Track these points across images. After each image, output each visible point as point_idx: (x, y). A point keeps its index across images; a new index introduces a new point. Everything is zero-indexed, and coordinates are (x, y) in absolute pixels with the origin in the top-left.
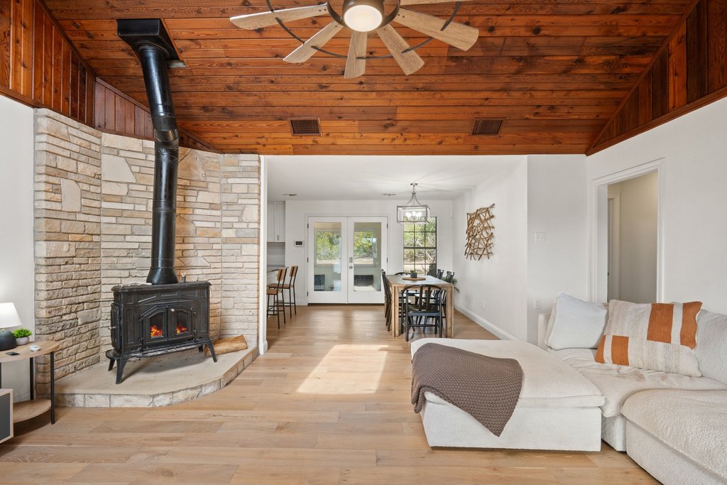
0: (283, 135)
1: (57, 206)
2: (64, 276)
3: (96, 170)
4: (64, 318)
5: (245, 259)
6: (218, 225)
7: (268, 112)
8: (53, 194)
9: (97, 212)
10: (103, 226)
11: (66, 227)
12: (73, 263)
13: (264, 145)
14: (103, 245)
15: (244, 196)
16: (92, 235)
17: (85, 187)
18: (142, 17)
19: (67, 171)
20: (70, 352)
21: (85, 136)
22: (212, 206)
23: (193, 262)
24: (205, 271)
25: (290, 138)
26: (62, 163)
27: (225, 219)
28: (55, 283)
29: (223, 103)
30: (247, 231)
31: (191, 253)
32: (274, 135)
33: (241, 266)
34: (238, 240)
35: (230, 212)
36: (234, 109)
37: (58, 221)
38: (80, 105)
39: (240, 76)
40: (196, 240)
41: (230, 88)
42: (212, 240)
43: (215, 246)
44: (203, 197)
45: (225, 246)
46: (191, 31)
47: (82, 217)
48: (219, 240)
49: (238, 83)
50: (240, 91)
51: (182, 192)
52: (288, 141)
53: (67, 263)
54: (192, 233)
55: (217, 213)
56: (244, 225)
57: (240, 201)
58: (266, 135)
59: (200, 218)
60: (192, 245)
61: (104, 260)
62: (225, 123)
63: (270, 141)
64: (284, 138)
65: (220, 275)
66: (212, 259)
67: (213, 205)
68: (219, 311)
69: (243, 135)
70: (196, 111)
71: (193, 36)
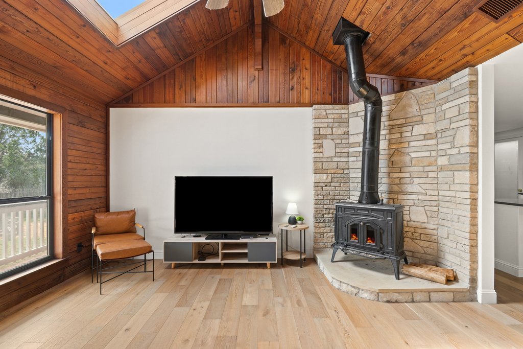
0: (485, 30)
1: (321, 155)
2: (324, 193)
3: (345, 129)
4: (325, 216)
5: (457, 187)
6: (434, 153)
7: (448, 20)
8: (318, 149)
9: (346, 155)
10: (350, 163)
11: (325, 166)
12: (330, 186)
13: (473, 53)
14: (351, 175)
15: (455, 119)
16: (343, 169)
17: (338, 141)
18: (336, 24)
19: (326, 135)
20: (328, 235)
21: (337, 111)
22: (426, 137)
23: (409, 188)
24: (420, 197)
25: (497, 28)
26: (323, 132)
27: (440, 147)
28: (319, 196)
29: (409, 41)
30: (459, 157)
31: (408, 180)
32: (474, 37)
33: (454, 195)
34: (451, 167)
35: (444, 139)
36: (420, 39)
37: (321, 163)
38: (339, 94)
39: (402, 9)
40: (411, 169)
41: (403, 25)
42: (427, 169)
43: (430, 174)
44: (419, 130)
45: (440, 174)
46: (355, 9)
47: (335, 159)
48: (435, 168)
49: (404, 17)
50: (412, 21)
51: (399, 130)
52: (497, 32)
53: (326, 186)
54: (408, 163)
55: (433, 142)
56: (456, 151)
57: (453, 126)
58: (467, 42)
59: (416, 149)
60: (409, 174)
61: (352, 185)
62: (423, 55)
63: (476, 45)
64: (488, 33)
65: (437, 203)
66: (428, 187)
67: (428, 135)
68: (436, 237)
69: (444, 56)
70: (399, 59)
71: (358, 11)
